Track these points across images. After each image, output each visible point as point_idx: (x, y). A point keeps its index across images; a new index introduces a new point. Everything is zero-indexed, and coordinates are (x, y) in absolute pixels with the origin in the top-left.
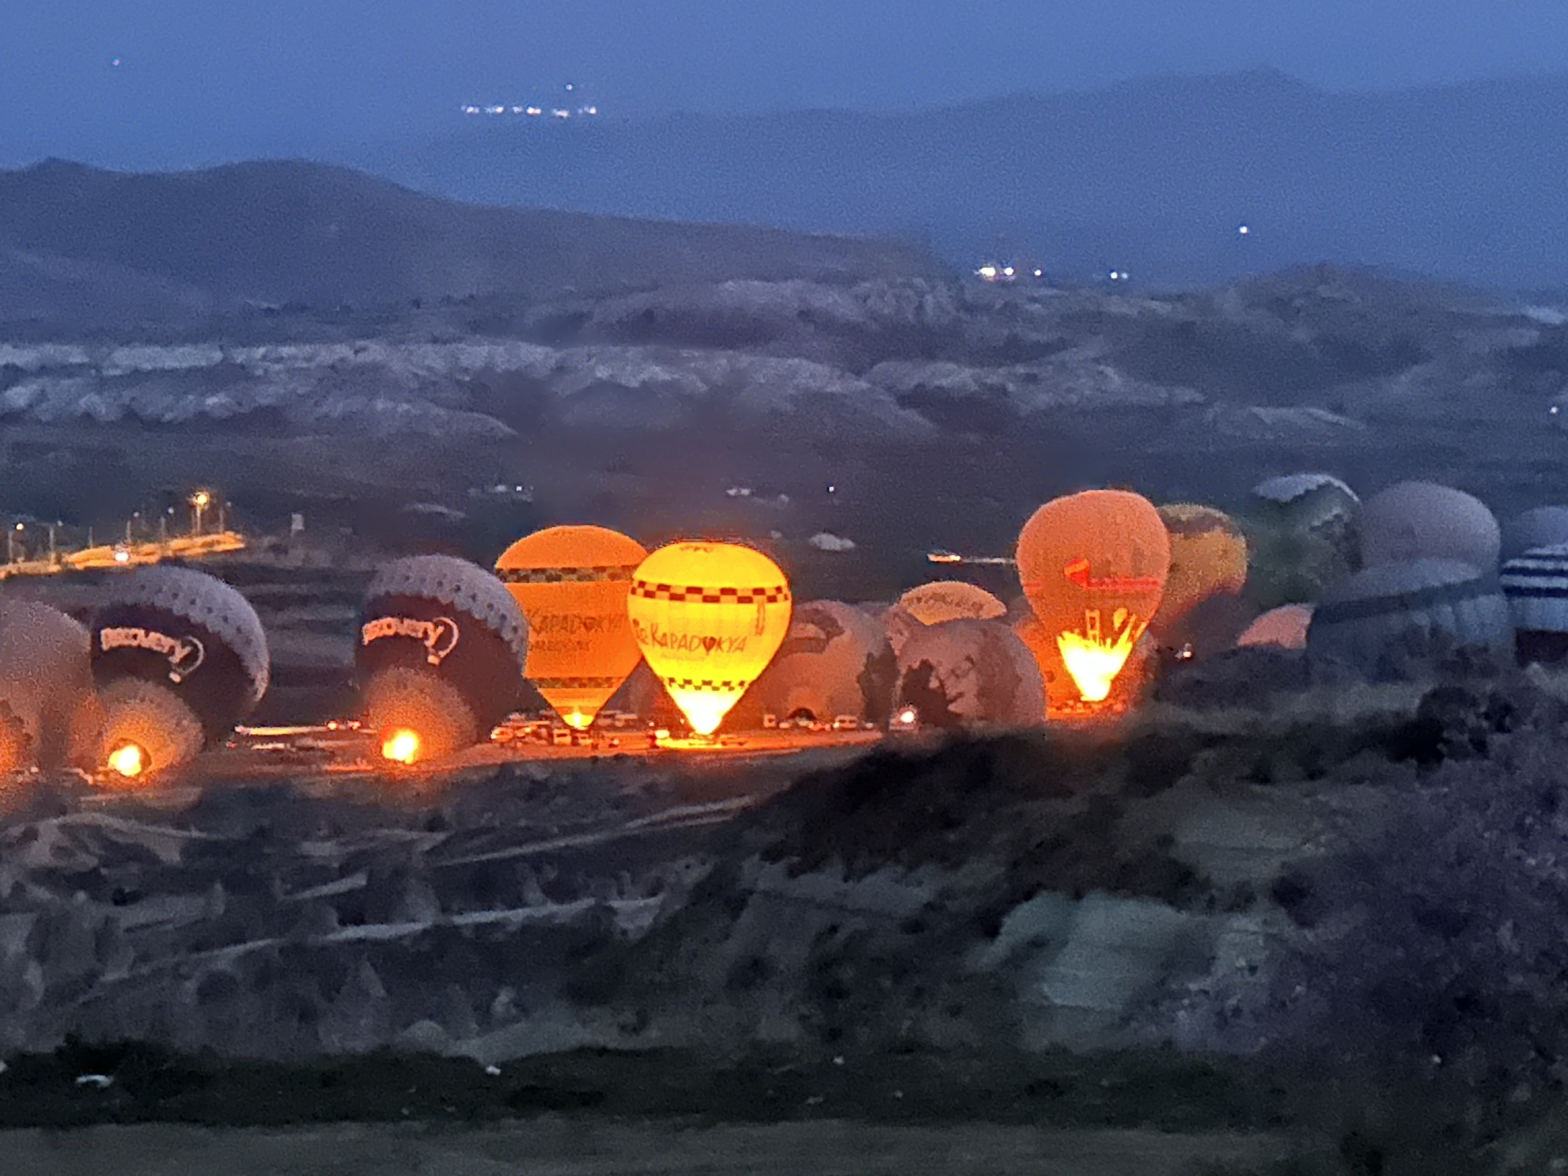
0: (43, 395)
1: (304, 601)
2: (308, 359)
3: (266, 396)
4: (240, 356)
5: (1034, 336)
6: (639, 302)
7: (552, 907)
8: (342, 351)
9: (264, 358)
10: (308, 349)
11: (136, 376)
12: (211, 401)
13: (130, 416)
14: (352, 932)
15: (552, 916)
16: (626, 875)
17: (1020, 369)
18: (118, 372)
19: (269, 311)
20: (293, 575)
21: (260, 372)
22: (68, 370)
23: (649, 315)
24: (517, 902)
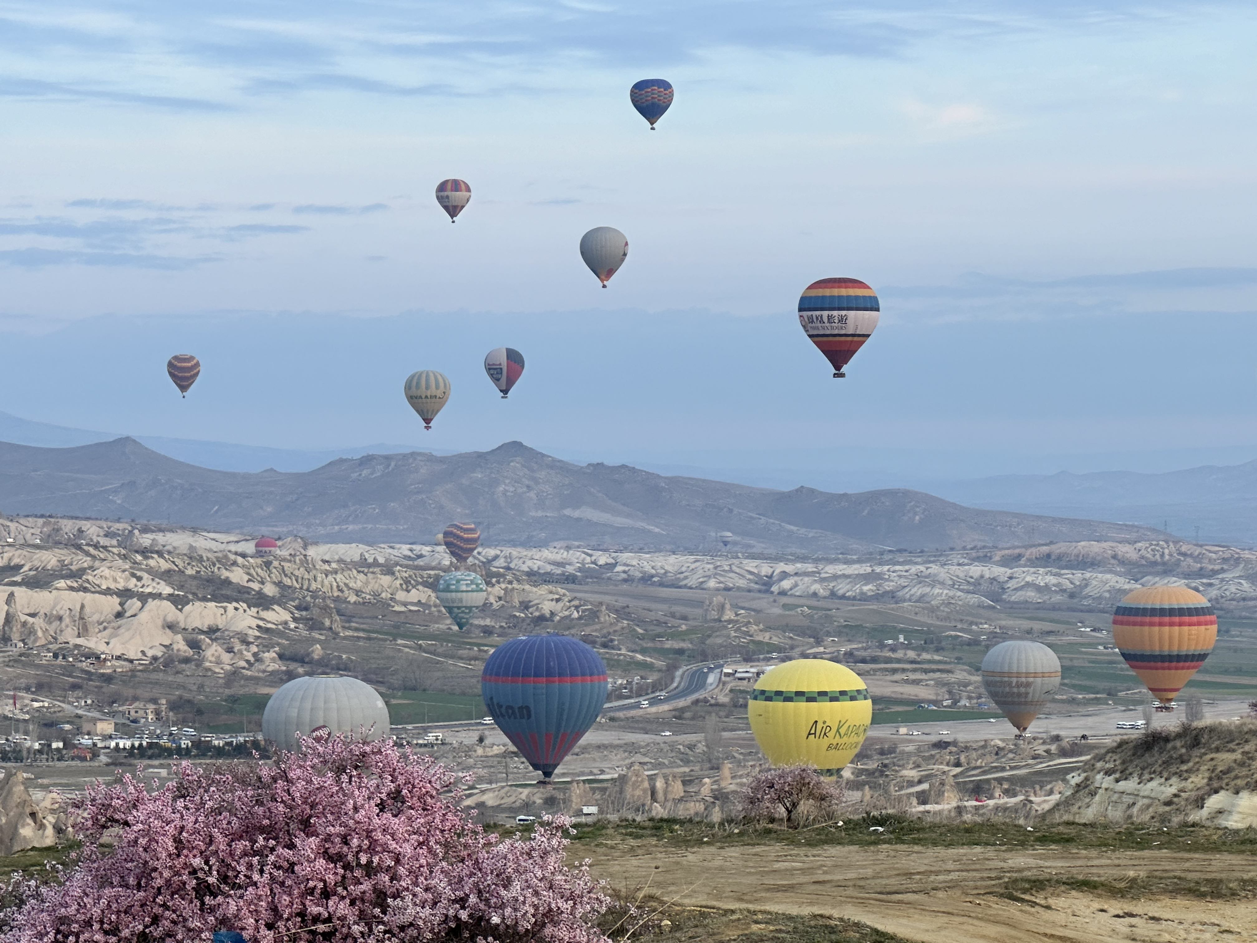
0: (796, 585)
1: (904, 670)
2: (907, 571)
3: (888, 586)
4: (878, 569)
5: (1211, 567)
6: (1045, 549)
7: (1006, 800)
8: (922, 568)
9: (888, 571)
10: (907, 567)
11: (835, 577)
12: (865, 588)
13: (833, 594)
14: (922, 808)
15: (1006, 803)
16: (1037, 787)
17: (1205, 581)
18: (827, 575)
19: (890, 551)
20: (899, 661)
21: (887, 577)
22: (806, 574)
23: (1049, 556)
24: (991, 797)
